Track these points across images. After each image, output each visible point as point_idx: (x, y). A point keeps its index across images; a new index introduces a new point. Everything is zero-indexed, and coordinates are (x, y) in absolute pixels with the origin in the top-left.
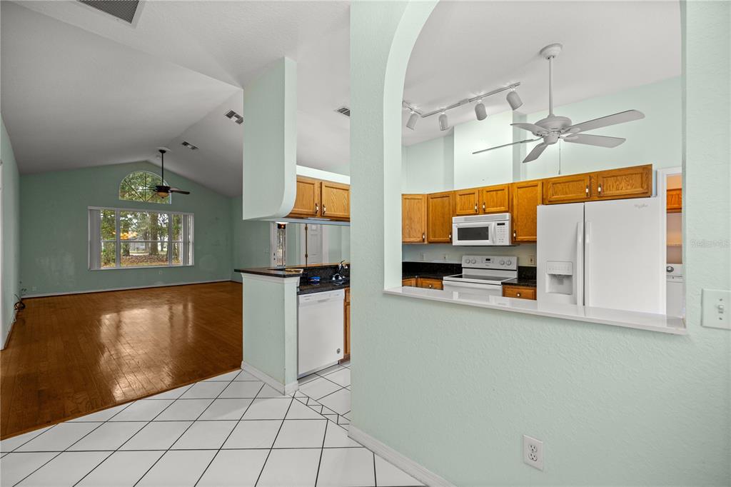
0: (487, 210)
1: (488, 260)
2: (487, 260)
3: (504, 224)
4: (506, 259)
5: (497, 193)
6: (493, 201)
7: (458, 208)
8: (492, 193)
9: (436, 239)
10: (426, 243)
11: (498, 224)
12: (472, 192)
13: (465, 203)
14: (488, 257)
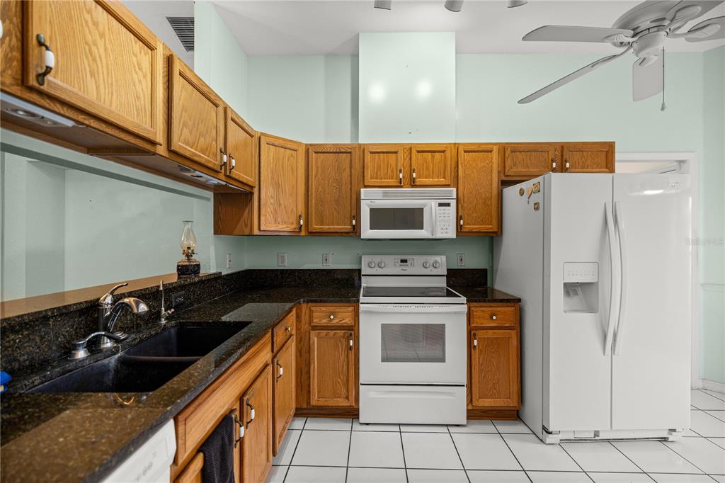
0: (418, 181)
1: (404, 261)
2: (402, 261)
3: (448, 205)
4: (432, 259)
5: (433, 157)
6: (427, 168)
7: (368, 174)
8: (425, 154)
9: (325, 227)
10: (303, 233)
11: (440, 205)
12: (393, 150)
13: (379, 167)
14: (404, 257)
